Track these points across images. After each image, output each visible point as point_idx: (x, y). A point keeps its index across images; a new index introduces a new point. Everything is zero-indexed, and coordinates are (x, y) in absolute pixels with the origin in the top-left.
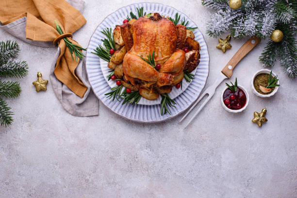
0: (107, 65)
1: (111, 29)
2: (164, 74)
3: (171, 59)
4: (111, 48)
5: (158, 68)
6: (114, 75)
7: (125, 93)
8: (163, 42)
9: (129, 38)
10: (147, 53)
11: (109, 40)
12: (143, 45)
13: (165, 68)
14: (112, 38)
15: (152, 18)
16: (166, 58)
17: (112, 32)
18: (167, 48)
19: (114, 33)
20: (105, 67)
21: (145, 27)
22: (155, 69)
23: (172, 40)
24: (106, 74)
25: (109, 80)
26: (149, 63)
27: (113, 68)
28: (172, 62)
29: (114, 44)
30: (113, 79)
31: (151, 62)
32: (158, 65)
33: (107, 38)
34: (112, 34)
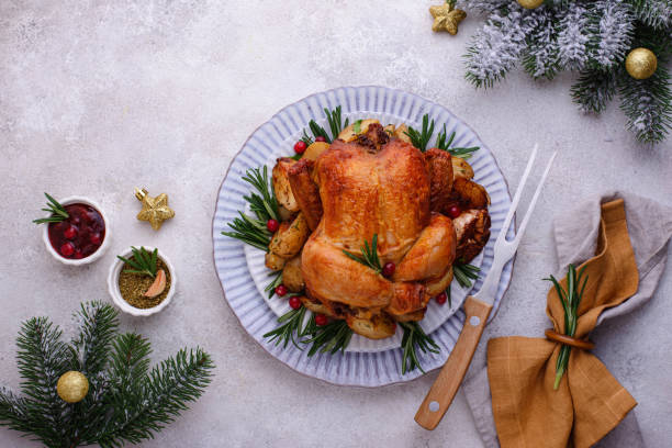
0: (262, 260)
1: (265, 168)
2: (404, 286)
3: (418, 246)
4: (270, 218)
5: (388, 273)
6: (282, 285)
7: (312, 328)
8: (395, 207)
9: (312, 199)
10: (357, 240)
11: (261, 196)
12: (348, 218)
13: (406, 271)
14: (270, 190)
15: (362, 141)
16: (406, 246)
17: (270, 174)
18: (405, 220)
19: (275, 179)
20: (260, 265)
21: (349, 173)
22: (381, 277)
23: (418, 200)
24: (263, 282)
25: (270, 297)
26: (364, 262)
27: (279, 268)
28: (421, 254)
29: (276, 206)
30: (281, 295)
31: (369, 259)
32: (389, 266)
33: (257, 193)
34: (269, 182)
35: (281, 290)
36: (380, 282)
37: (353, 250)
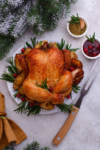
0: (12, 86)
1: (12, 57)
2: (56, 95)
3: (60, 81)
4: (14, 73)
5: (51, 90)
6: (18, 94)
7: (28, 107)
8: (52, 69)
9: (26, 67)
10: (40, 80)
11: (11, 66)
12: (37, 73)
13: (57, 90)
14: (14, 64)
15: (42, 48)
16: (56, 81)
17: (14, 59)
18: (56, 73)
19: (15, 61)
20: (11, 88)
21: (37, 58)
22: (48, 92)
23: (59, 66)
24: (13, 93)
25: (15, 98)
26: (43, 87)
27: (17, 89)
28: (61, 84)
29: (16, 69)
30: (18, 97)
31: (44, 86)
32: (51, 88)
33: (10, 65)
34: (14, 61)
35: (18, 95)
36: (48, 93)
37: (39, 84)
